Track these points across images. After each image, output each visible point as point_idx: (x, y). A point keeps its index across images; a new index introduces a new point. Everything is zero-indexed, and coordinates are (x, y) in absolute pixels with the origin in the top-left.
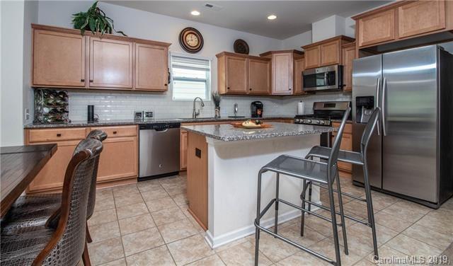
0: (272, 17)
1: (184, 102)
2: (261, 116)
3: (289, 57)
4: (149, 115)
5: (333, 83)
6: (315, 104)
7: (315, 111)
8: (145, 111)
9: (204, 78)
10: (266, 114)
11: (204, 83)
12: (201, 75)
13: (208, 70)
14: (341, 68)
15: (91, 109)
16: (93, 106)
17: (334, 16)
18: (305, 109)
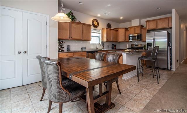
0: (121, 18)
1: (94, 44)
2: (115, 49)
3: (124, 30)
4: (85, 48)
5: (139, 39)
6: (132, 45)
7: (132, 47)
8: (83, 47)
9: (98, 36)
10: (117, 48)
11: (98, 38)
12: (97, 35)
13: (100, 33)
14: (141, 34)
15: (68, 47)
16: (69, 46)
17: (139, 19)
18: (129, 46)
